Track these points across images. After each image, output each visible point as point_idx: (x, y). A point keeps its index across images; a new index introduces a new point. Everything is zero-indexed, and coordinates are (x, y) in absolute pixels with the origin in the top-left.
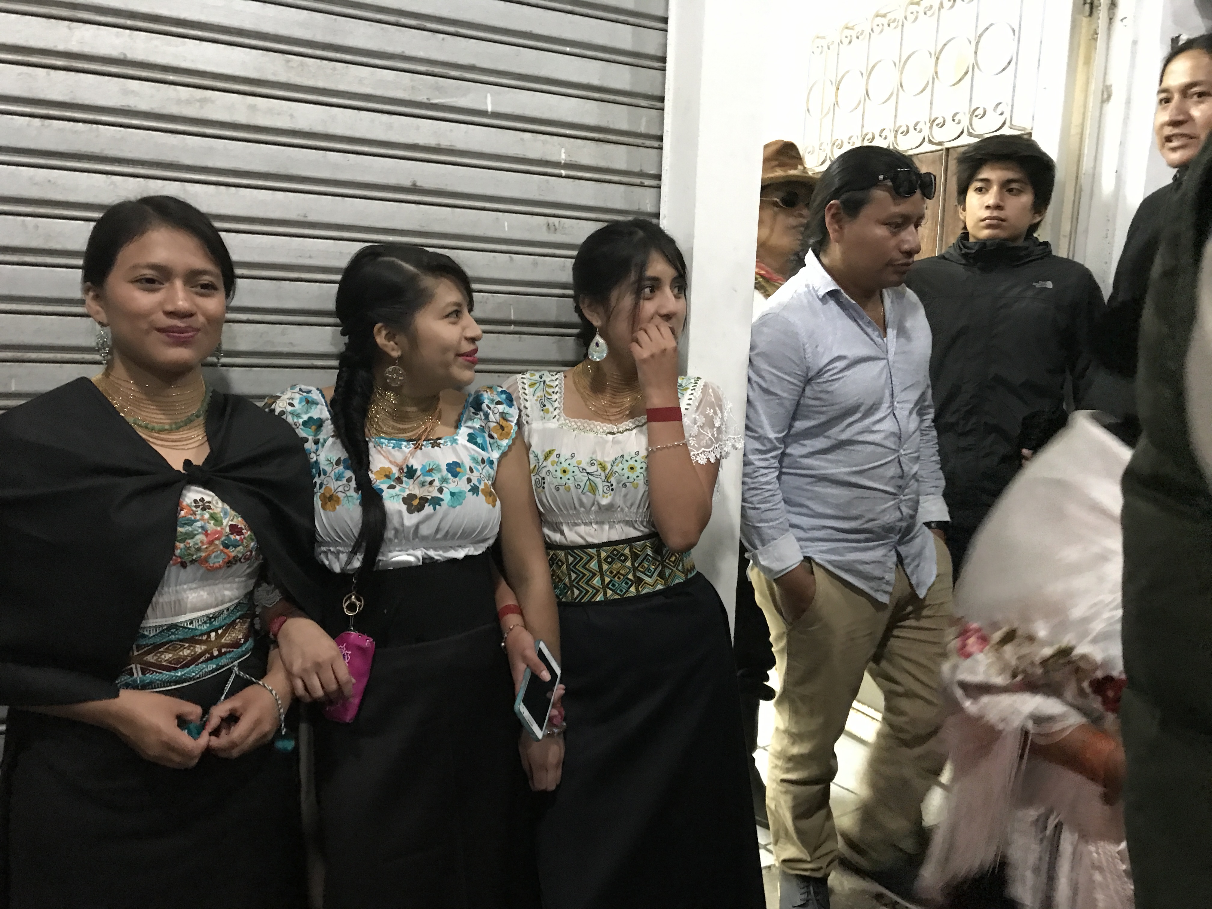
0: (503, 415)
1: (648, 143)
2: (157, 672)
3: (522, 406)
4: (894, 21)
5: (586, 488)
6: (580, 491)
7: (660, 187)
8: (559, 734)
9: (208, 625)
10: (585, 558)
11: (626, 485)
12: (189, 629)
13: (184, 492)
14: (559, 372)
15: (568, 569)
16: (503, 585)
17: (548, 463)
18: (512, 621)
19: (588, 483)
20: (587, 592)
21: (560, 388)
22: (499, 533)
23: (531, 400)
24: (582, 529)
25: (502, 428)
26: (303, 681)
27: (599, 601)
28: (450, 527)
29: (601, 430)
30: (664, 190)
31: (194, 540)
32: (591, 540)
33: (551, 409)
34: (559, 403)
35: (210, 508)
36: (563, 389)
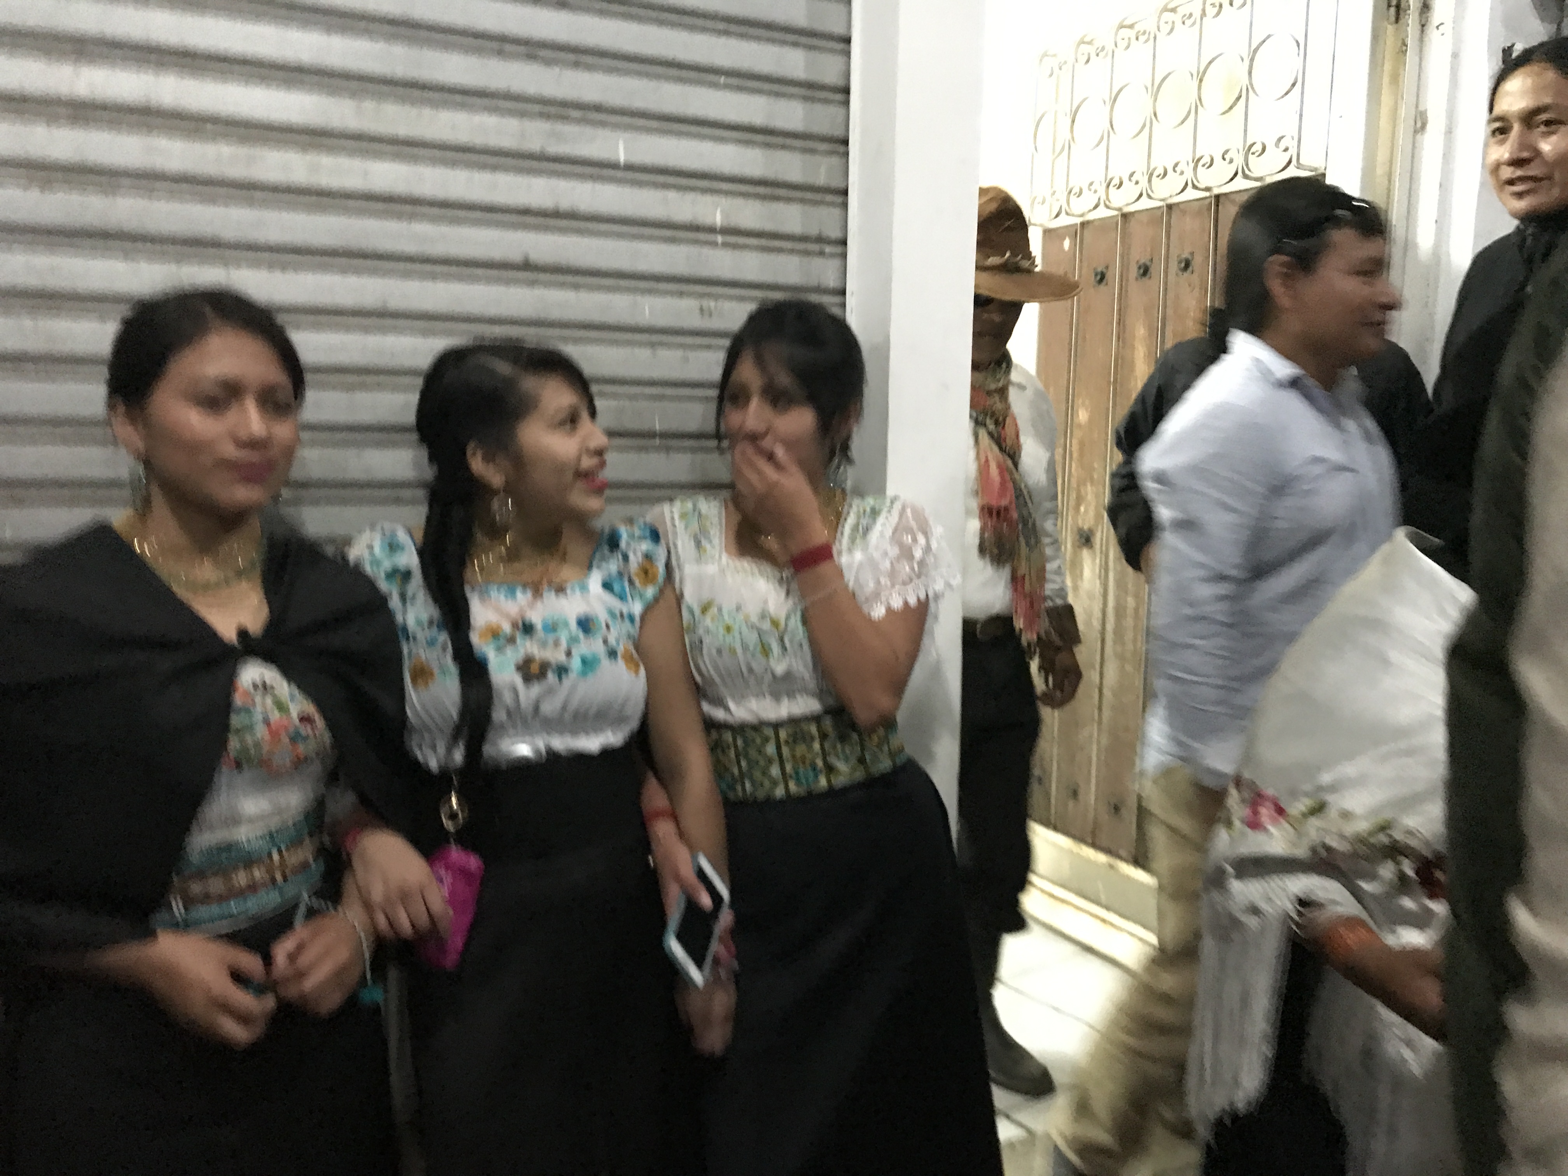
0: (647, 555)
1: (828, 198)
3: (672, 543)
4: (1144, 33)
5: (757, 650)
6: (749, 654)
7: (845, 256)
8: (728, 978)
10: (759, 741)
13: (239, 670)
14: (717, 498)
15: (737, 754)
16: (652, 781)
17: (707, 618)
18: (663, 828)
19: (759, 644)
20: (763, 785)
21: (720, 519)
22: (645, 712)
23: (682, 536)
24: (752, 702)
25: (646, 572)
26: (386, 915)
27: (778, 798)
28: (580, 705)
30: (851, 259)
31: (252, 733)
32: (765, 716)
33: (709, 547)
34: (719, 539)
35: (273, 693)
36: (723, 520)
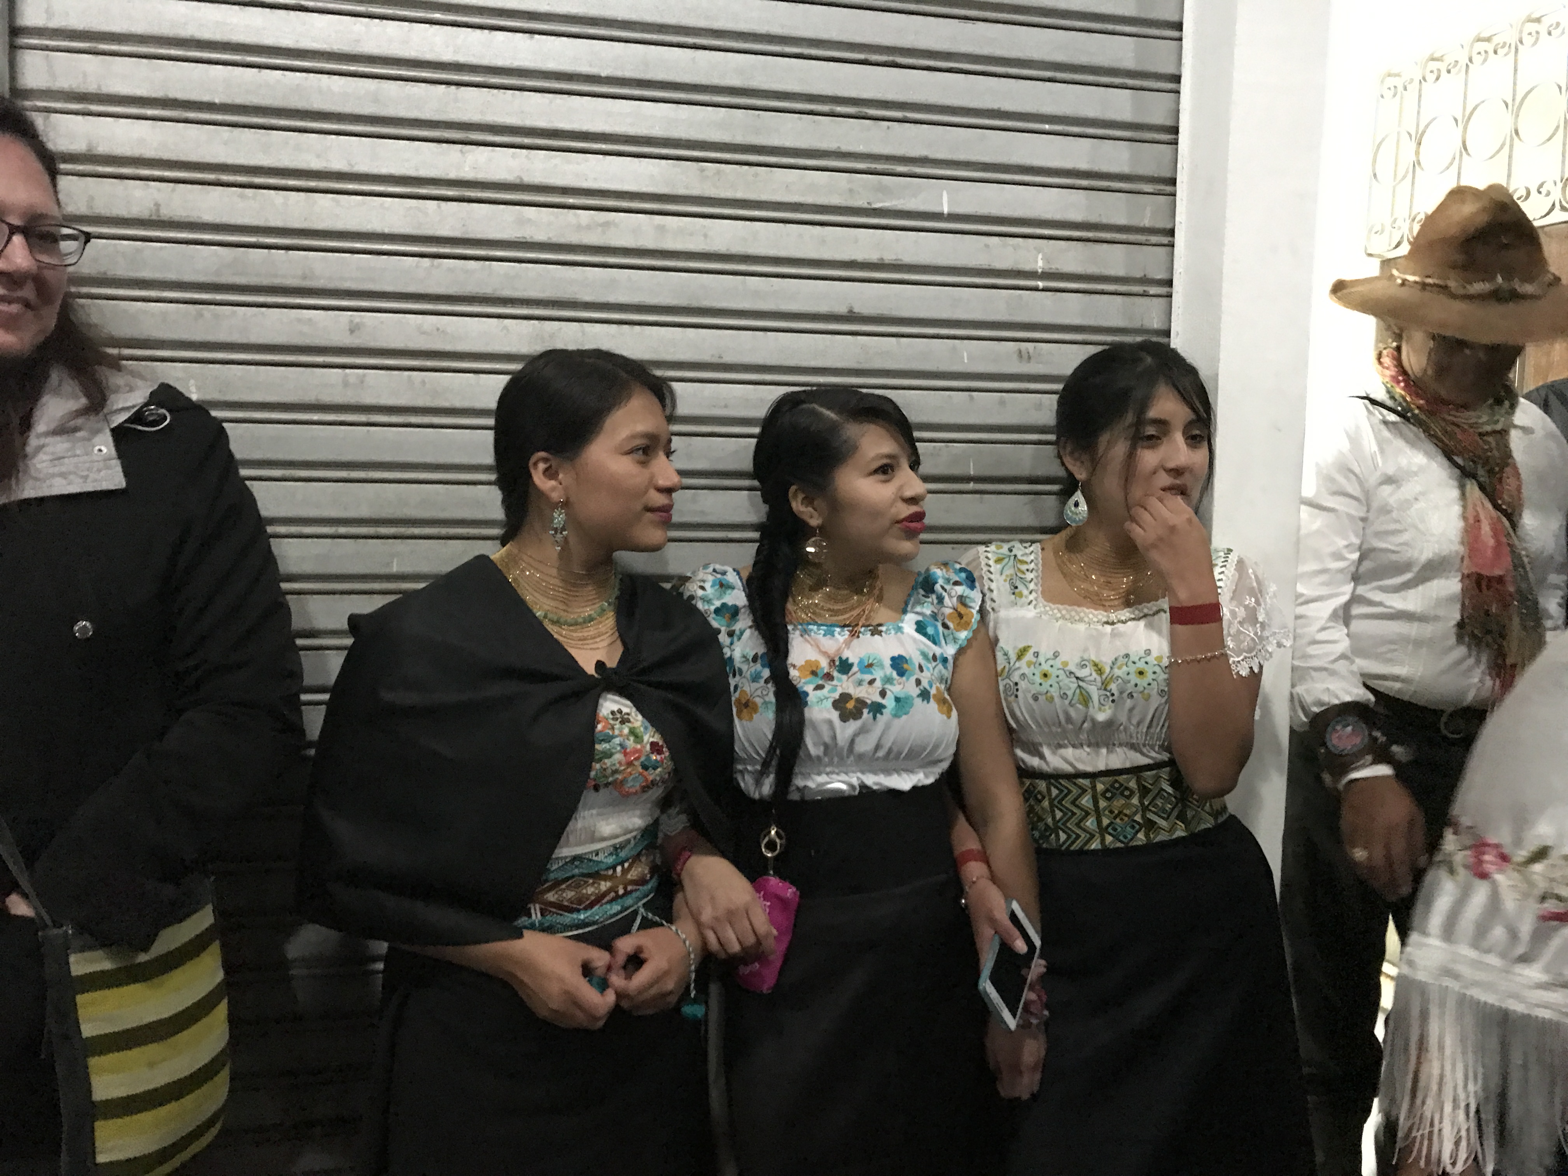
0: (962, 599)
1: (1154, 239)
2: (558, 914)
3: (986, 587)
4: (1503, 46)
5: (1076, 698)
6: (1067, 702)
7: (1171, 296)
8: (1038, 1025)
9: (614, 857)
10: (1075, 791)
11: (1132, 696)
12: (594, 861)
13: (601, 701)
14: (1033, 542)
15: (1052, 805)
16: (962, 821)
17: (1023, 663)
18: (974, 870)
19: (1078, 691)
20: (1078, 836)
21: (1036, 565)
22: (956, 754)
23: (998, 580)
24: (1069, 752)
25: (961, 616)
26: (715, 933)
27: (1093, 850)
28: (893, 744)
29: (1095, 620)
30: (1177, 299)
31: (611, 760)
32: (1081, 767)
33: (1025, 592)
34: (1036, 584)
35: (629, 721)
36: (1040, 566)
